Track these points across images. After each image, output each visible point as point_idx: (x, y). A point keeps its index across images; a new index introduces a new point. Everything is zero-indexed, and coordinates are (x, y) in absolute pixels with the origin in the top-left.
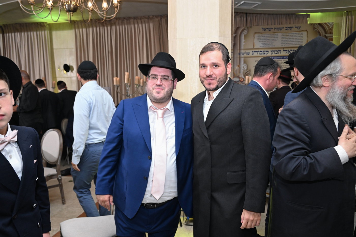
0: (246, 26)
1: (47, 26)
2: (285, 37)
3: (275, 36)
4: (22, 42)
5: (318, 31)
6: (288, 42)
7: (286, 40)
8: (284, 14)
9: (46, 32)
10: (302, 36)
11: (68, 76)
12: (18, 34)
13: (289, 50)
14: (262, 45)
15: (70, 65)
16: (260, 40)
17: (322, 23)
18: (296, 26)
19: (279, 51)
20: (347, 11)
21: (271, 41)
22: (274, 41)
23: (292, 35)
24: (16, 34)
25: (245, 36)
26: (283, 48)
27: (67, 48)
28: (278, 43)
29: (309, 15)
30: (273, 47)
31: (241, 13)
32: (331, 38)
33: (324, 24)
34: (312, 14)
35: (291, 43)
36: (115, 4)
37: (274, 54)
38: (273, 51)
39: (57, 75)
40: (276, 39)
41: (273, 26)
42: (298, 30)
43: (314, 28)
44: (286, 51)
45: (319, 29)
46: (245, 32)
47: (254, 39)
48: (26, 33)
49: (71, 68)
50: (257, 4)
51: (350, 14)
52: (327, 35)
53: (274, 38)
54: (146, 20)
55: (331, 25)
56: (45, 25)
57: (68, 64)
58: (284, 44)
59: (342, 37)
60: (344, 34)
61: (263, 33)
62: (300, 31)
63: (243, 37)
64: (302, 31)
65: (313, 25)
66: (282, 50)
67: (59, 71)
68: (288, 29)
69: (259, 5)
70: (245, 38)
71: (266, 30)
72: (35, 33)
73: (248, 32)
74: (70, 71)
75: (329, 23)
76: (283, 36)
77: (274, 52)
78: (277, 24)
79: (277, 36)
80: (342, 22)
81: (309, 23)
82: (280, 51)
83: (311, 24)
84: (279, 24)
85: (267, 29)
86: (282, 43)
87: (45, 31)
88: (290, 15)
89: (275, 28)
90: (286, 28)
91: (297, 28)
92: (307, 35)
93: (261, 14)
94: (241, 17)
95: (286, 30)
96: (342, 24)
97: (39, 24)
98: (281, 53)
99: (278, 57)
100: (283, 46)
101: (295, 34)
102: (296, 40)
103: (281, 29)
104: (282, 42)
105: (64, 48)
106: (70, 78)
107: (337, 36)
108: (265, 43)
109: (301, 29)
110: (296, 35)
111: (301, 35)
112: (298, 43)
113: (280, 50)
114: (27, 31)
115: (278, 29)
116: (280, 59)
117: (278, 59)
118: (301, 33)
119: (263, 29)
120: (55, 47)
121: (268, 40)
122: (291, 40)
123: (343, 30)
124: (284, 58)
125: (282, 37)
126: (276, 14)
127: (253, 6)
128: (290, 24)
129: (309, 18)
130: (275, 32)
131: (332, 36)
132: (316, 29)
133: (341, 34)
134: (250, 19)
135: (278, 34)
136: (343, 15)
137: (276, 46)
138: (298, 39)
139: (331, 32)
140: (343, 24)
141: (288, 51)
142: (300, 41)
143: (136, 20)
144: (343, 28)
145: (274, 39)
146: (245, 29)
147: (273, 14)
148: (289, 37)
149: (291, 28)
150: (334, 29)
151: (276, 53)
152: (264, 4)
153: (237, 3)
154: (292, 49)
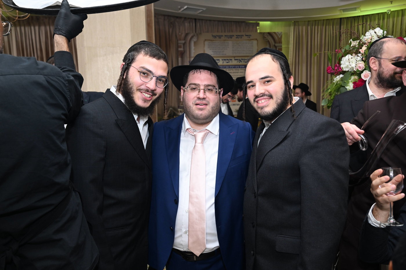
0: (196, 32)
2: (236, 46)
3: (225, 44)
6: (239, 51)
7: (237, 49)
8: (234, 22)
10: (252, 45)
13: (240, 59)
14: (213, 53)
16: (211, 48)
17: (271, 32)
18: (247, 34)
19: (230, 60)
20: (295, 22)
21: (222, 49)
22: (225, 49)
23: (243, 44)
25: (195, 43)
26: (234, 57)
28: (229, 52)
29: (259, 23)
31: (189, 18)
32: (280, 47)
33: (274, 34)
34: (261, 23)
35: (242, 52)
37: (225, 64)
41: (223, 34)
42: (248, 39)
43: (264, 37)
44: (237, 59)
45: (267, 38)
46: (195, 39)
47: (204, 47)
50: (201, 9)
51: (297, 24)
52: (276, 45)
53: (225, 46)
55: (280, 34)
58: (235, 52)
59: (290, 47)
60: (293, 44)
61: (213, 40)
62: (250, 40)
63: (192, 44)
64: (253, 40)
65: (263, 34)
66: (233, 59)
68: (239, 37)
70: (194, 45)
71: (216, 37)
73: (198, 39)
75: (278, 32)
76: (234, 44)
77: (225, 61)
78: (228, 32)
79: (228, 44)
80: (290, 33)
81: (258, 31)
83: (260, 33)
84: (230, 32)
85: (218, 36)
88: (239, 23)
89: (225, 36)
90: (236, 36)
91: (247, 37)
92: (257, 44)
93: (210, 20)
94: (190, 23)
95: (237, 38)
98: (232, 62)
99: (229, 66)
100: (234, 55)
101: (246, 42)
102: (247, 49)
103: (231, 37)
104: (233, 51)
107: (286, 46)
108: (215, 51)
109: (251, 38)
110: (246, 44)
112: (249, 52)
113: (231, 58)
115: (229, 37)
116: (231, 68)
117: (229, 68)
118: (252, 42)
119: (213, 36)
121: (219, 48)
122: (241, 49)
123: (291, 40)
124: (235, 68)
125: (233, 46)
126: (226, 21)
127: (198, 12)
128: (240, 32)
129: (259, 26)
130: (226, 40)
131: (281, 46)
132: (265, 38)
133: (289, 45)
134: (200, 25)
135: (228, 42)
136: (291, 25)
137: (227, 55)
138: (249, 48)
139: (280, 42)
141: (239, 61)
142: (250, 50)
144: (291, 37)
146: (194, 36)
147: (223, 21)
148: (240, 45)
149: (241, 36)
150: (283, 40)
151: (228, 62)
152: (209, 9)
153: (179, 7)
154: (243, 58)
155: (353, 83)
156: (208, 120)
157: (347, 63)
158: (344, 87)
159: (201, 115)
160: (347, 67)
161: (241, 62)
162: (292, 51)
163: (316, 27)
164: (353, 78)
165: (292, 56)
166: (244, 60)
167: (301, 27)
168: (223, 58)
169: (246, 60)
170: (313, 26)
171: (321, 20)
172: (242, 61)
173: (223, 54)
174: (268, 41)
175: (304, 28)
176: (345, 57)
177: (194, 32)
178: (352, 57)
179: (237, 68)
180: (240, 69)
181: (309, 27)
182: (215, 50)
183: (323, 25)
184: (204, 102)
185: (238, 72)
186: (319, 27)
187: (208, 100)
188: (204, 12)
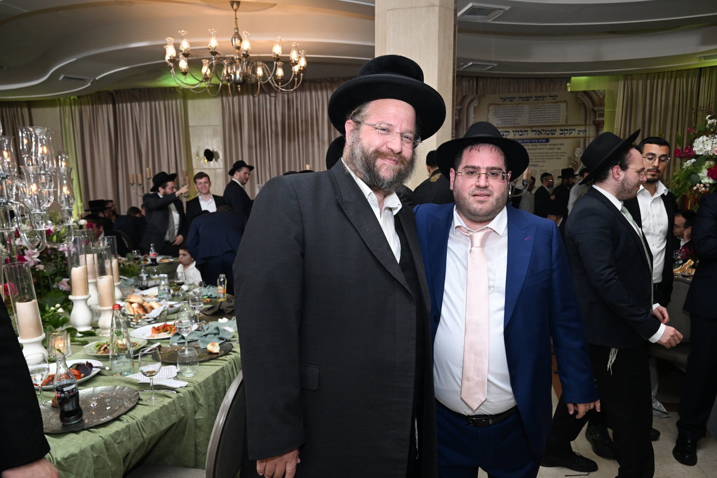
0: (477, 94)
1: (180, 93)
2: (534, 111)
3: (519, 109)
4: (143, 117)
5: (582, 102)
6: (538, 118)
7: (536, 116)
8: (533, 78)
9: (178, 101)
10: (559, 110)
11: (211, 168)
12: (137, 104)
13: (540, 131)
14: (499, 122)
15: (213, 150)
16: (497, 116)
17: (588, 91)
18: (551, 95)
19: (525, 131)
21: (514, 116)
22: (518, 116)
24: (133, 104)
25: (475, 108)
26: (531, 127)
27: (210, 126)
28: (523, 120)
29: (570, 79)
30: (517, 125)
31: (467, 77)
32: (600, 112)
33: (593, 93)
34: (573, 78)
35: (542, 120)
36: (295, 72)
37: (517, 137)
38: (516, 131)
39: (194, 166)
40: (520, 114)
41: (517, 95)
42: (553, 101)
43: (577, 98)
44: (536, 131)
45: (583, 99)
46: (475, 104)
47: (488, 113)
48: (148, 104)
49: (215, 155)
50: (491, 65)
51: (629, 77)
52: (596, 109)
53: (519, 112)
54: (328, 84)
55: (601, 93)
56: (177, 91)
57: (211, 150)
58: (532, 121)
59: (618, 112)
60: (621, 107)
61: (502, 104)
62: (557, 102)
63: (472, 110)
64: (560, 102)
65: (575, 94)
66: (529, 130)
67: (198, 159)
68: (539, 98)
69: (494, 67)
70: (474, 112)
71: (506, 100)
72: (162, 103)
73: (479, 102)
74: (214, 160)
75: (598, 91)
76: (531, 109)
77: (517, 133)
78: (523, 92)
79: (522, 109)
80: (618, 90)
81: (569, 90)
82: (527, 131)
83: (572, 92)
84: (526, 92)
85: (508, 98)
86: (531, 119)
87: (176, 99)
88: (542, 81)
89: (519, 98)
90: (536, 97)
91: (551, 98)
92: (567, 108)
93: (498, 77)
94: (469, 81)
95: (536, 100)
96: (619, 93)
97: (168, 89)
98: (528, 134)
99: (523, 140)
100: (532, 124)
101: (549, 106)
102: (550, 115)
103: (528, 99)
104: (529, 118)
105: (207, 126)
106: (213, 170)
107: (611, 110)
108: (503, 120)
109: (558, 99)
110: (550, 108)
111: (557, 108)
112: (554, 120)
113: (526, 129)
114: (150, 100)
115: (524, 99)
116: (527, 143)
117: (523, 143)
118: (559, 105)
119: (501, 98)
120: (191, 123)
121: (509, 115)
122: (542, 115)
123: (619, 101)
124: (532, 142)
125: (530, 111)
126: (521, 78)
127: (486, 69)
128: (541, 91)
129: (570, 82)
130: (519, 104)
131: (604, 110)
132: (580, 99)
133: (616, 108)
134: (483, 85)
135: (523, 107)
136: (620, 80)
137: (521, 124)
138: (553, 114)
139: (602, 105)
140: (620, 95)
141: (538, 132)
142: (556, 117)
143: (312, 84)
144: (620, 98)
145: (517, 114)
146: (474, 99)
147: (517, 78)
148: (539, 111)
149: (543, 97)
150: (606, 100)
151: (521, 135)
152: (501, 65)
153: (462, 64)
154: (544, 129)
155: (708, 169)
156: (489, 217)
157: (701, 146)
158: (696, 173)
159: (481, 209)
160: (701, 150)
161: (541, 134)
162: (620, 117)
163: (660, 81)
164: (707, 163)
165: (620, 124)
166: (545, 132)
167: (635, 81)
168: (514, 130)
169: (549, 131)
170: (654, 79)
171: (668, 72)
172: (543, 132)
173: (514, 124)
174: (584, 104)
175: (641, 82)
176: (699, 138)
177: (475, 93)
178: (708, 138)
179: (535, 142)
180: (538, 144)
181: (649, 81)
182: (502, 118)
183: (671, 78)
184: (485, 192)
185: (535, 149)
186: (665, 81)
187: (491, 189)
188: (493, 68)
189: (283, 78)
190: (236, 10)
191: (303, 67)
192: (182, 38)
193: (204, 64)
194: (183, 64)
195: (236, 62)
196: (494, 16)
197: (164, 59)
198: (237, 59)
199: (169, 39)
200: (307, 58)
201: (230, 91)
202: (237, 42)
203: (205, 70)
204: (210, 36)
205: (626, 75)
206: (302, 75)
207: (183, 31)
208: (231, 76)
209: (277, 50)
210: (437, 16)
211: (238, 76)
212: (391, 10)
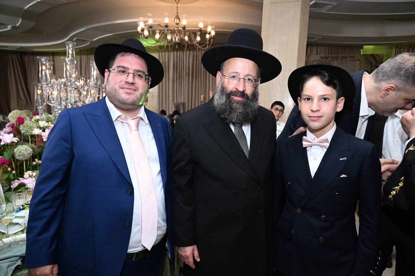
8: (340, 46)
17: (374, 54)
18: (351, 56)
23: (347, 64)
29: (363, 47)
33: (376, 56)
34: (365, 47)
36: (208, 38)
41: (330, 56)
43: (366, 58)
45: (370, 59)
50: (318, 38)
51: (399, 47)
55: (381, 56)
61: (321, 61)
62: (354, 61)
64: (356, 60)
65: (366, 56)
68: (344, 58)
71: (323, 59)
73: (308, 59)
75: (380, 54)
78: (334, 54)
80: (391, 54)
81: (362, 53)
83: (363, 55)
84: (336, 54)
88: (346, 47)
89: (332, 57)
90: (341, 57)
91: (351, 58)
92: (360, 64)
95: (341, 59)
101: (349, 62)
102: (350, 68)
103: (337, 58)
110: (350, 64)
111: (354, 64)
115: (335, 58)
119: (321, 57)
126: (333, 46)
127: (315, 39)
128: (345, 53)
129: (363, 49)
130: (332, 61)
132: (368, 59)
134: (310, 49)
136: (393, 48)
138: (352, 67)
142: (353, 69)
148: (344, 65)
149: (346, 57)
152: (324, 38)
167: (402, 49)
174: (370, 62)
188: (319, 39)
189: (200, 41)
190: (177, 3)
191: (213, 36)
192: (149, 17)
193: (157, 33)
194: (146, 33)
195: (176, 32)
196: (326, 9)
197: (137, 29)
198: (176, 30)
199: (141, 18)
200: (216, 31)
201: (170, 49)
202: (177, 21)
203: (157, 36)
204: (165, 17)
205: (397, 45)
206: (212, 40)
207: (150, 14)
208: (173, 40)
209: (201, 25)
210: (300, 7)
211: (177, 40)
212: (273, 3)
